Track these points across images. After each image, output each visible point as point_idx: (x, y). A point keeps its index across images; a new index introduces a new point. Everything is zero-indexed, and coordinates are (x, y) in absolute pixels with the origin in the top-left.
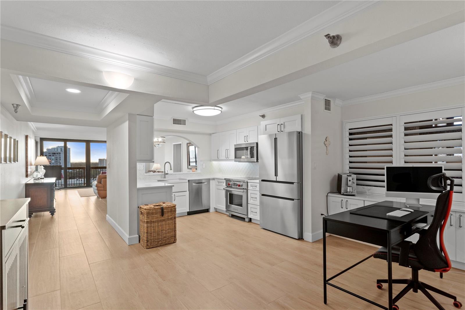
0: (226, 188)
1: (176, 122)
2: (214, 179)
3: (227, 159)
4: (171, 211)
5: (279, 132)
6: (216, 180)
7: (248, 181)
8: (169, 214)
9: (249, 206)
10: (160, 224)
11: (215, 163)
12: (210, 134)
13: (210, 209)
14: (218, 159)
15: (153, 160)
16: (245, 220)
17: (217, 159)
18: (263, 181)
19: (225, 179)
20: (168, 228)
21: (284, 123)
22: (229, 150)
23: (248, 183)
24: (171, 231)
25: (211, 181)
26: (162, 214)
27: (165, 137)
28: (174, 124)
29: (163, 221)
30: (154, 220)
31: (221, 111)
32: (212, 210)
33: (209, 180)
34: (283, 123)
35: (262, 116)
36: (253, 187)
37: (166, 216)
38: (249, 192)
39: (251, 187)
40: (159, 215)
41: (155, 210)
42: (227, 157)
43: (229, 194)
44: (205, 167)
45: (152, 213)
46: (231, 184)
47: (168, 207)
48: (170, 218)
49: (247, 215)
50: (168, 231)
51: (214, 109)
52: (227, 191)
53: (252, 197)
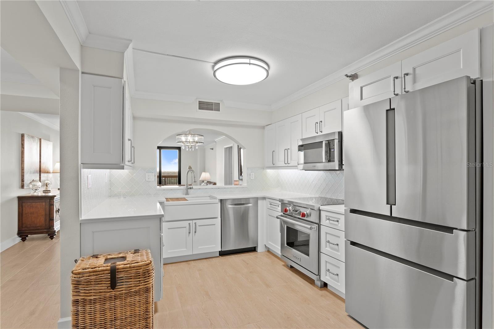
0: (282, 216)
1: (203, 106)
2: (264, 198)
3: (287, 165)
4: (137, 276)
5: (397, 95)
6: (267, 199)
7: (322, 208)
8: (133, 282)
9: (323, 258)
10: (107, 305)
11: (270, 172)
12: (263, 127)
13: (258, 246)
14: (274, 166)
15: (123, 165)
16: (314, 282)
17: (272, 165)
18: (353, 211)
19: (279, 199)
20: (128, 313)
21: (414, 69)
22: (289, 151)
23: (322, 212)
24: (137, 318)
25: (260, 202)
26: (113, 285)
27: (203, 136)
28: (199, 109)
29: (115, 299)
30: (92, 298)
31: (267, 71)
32: (261, 249)
33: (257, 199)
34: (410, 71)
35: (350, 77)
36: (331, 222)
37: (122, 288)
38: (323, 230)
39: (328, 221)
40: (105, 286)
41: (95, 273)
42: (286, 162)
43: (287, 227)
44: (253, 178)
45: (88, 283)
46: (290, 211)
47: (130, 267)
48: (136, 292)
49: (319, 274)
50: (129, 320)
51: (250, 64)
52: (283, 222)
53: (328, 242)
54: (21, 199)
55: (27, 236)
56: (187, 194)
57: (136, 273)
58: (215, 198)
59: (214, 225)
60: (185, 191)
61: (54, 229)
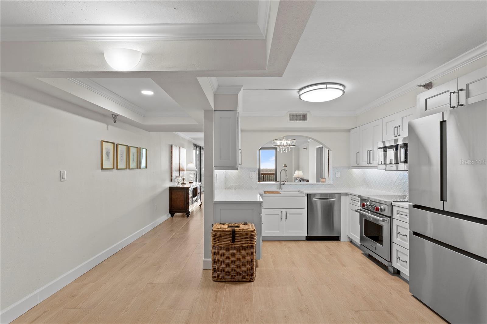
0: (361, 210)
1: (294, 117)
2: (347, 194)
3: (370, 165)
4: (246, 237)
5: (454, 107)
6: (349, 195)
7: (393, 203)
8: (244, 241)
9: (395, 247)
10: (230, 252)
11: (356, 171)
12: (349, 131)
13: (340, 236)
15: (237, 167)
16: (388, 268)
17: (357, 165)
18: (416, 206)
19: (358, 195)
20: (241, 259)
21: (468, 86)
22: (371, 152)
23: (394, 208)
24: (246, 264)
25: (343, 198)
26: (233, 240)
27: (295, 140)
28: (290, 120)
29: (234, 249)
30: (222, 246)
31: (343, 91)
32: (343, 238)
33: (340, 195)
34: (465, 88)
35: (424, 86)
36: (401, 216)
37: (238, 243)
38: (395, 222)
39: (399, 215)
40: (228, 240)
41: (223, 232)
42: (368, 163)
43: (365, 219)
44: (339, 176)
45: (220, 237)
46: (367, 205)
47: (242, 231)
48: (245, 247)
49: (391, 261)
50: (242, 263)
51: (326, 88)
52: (361, 216)
53: (399, 233)
54: (171, 189)
55: (174, 214)
56: (280, 188)
57: (246, 235)
58: (303, 193)
59: (302, 214)
60: (279, 186)
61: (189, 210)
